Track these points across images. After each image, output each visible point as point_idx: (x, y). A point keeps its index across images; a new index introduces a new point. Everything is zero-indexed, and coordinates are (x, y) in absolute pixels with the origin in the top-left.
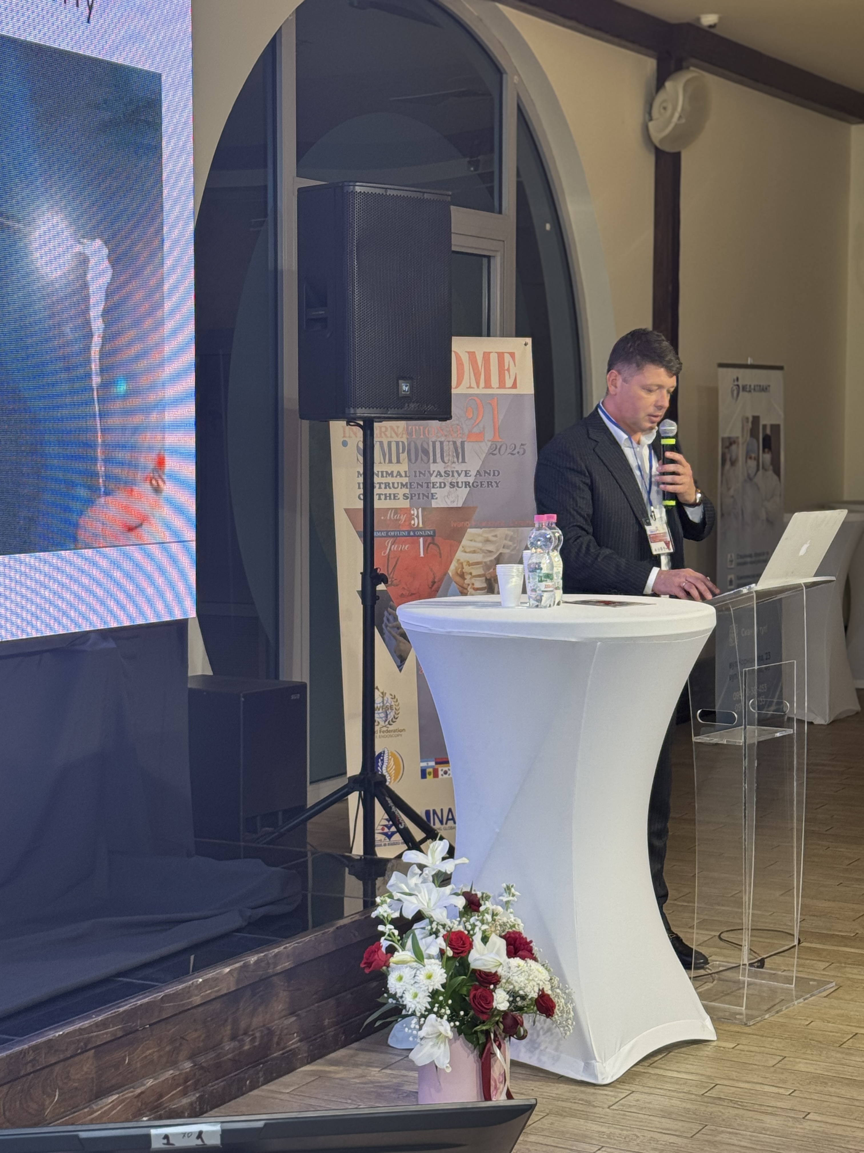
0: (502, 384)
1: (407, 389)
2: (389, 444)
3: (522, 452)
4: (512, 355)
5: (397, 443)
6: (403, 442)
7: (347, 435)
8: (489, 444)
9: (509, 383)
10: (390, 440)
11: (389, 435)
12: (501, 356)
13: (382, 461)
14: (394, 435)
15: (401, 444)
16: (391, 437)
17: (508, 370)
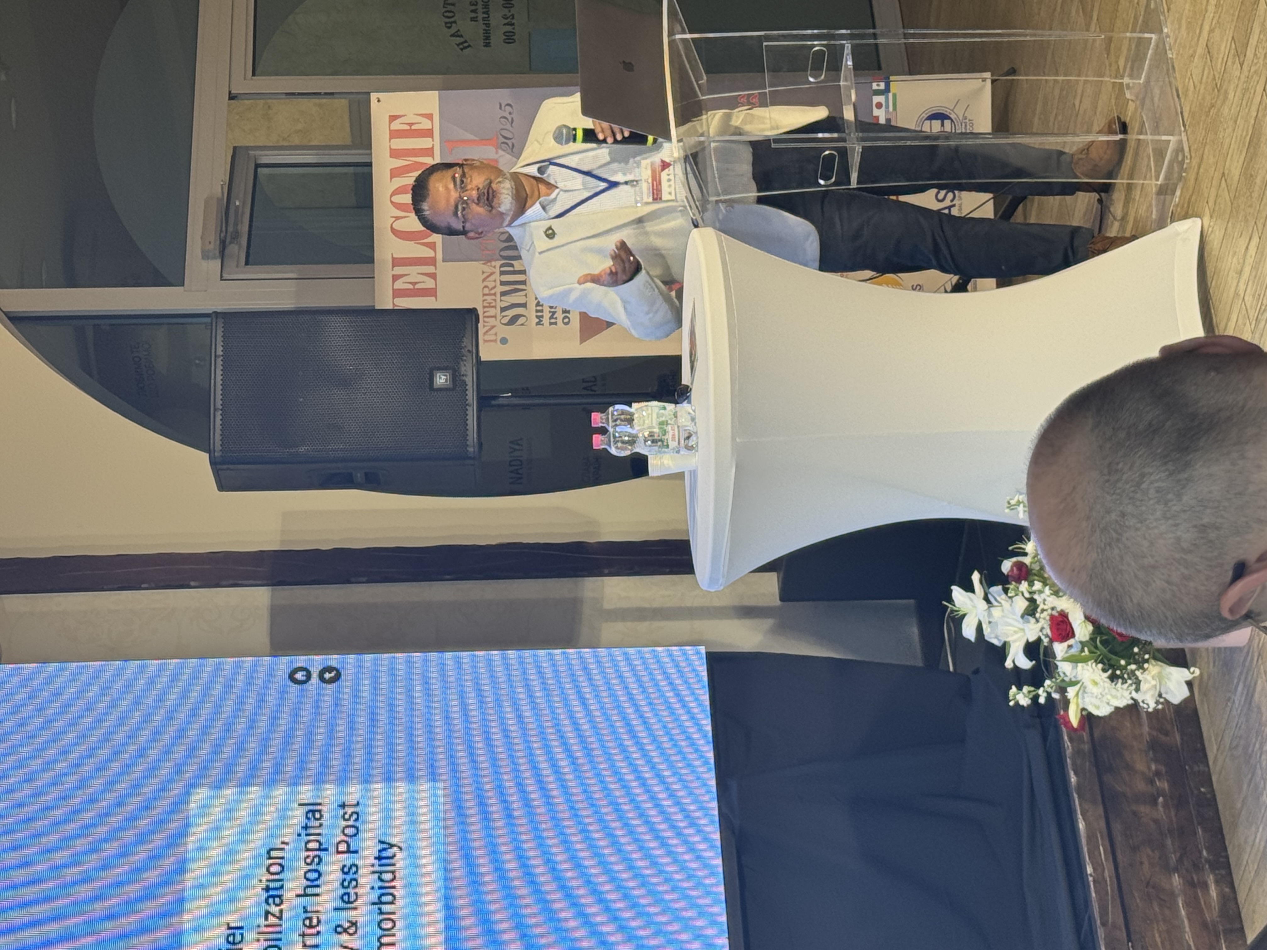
0: (429, 133)
1: (443, 377)
2: (503, 283)
3: (508, 108)
4: (393, 118)
5: (502, 273)
6: (502, 266)
7: (493, 338)
8: (501, 152)
9: (426, 124)
10: (498, 283)
11: (493, 284)
12: (395, 134)
13: (523, 293)
14: (492, 278)
15: (503, 269)
16: (495, 281)
17: (411, 124)
